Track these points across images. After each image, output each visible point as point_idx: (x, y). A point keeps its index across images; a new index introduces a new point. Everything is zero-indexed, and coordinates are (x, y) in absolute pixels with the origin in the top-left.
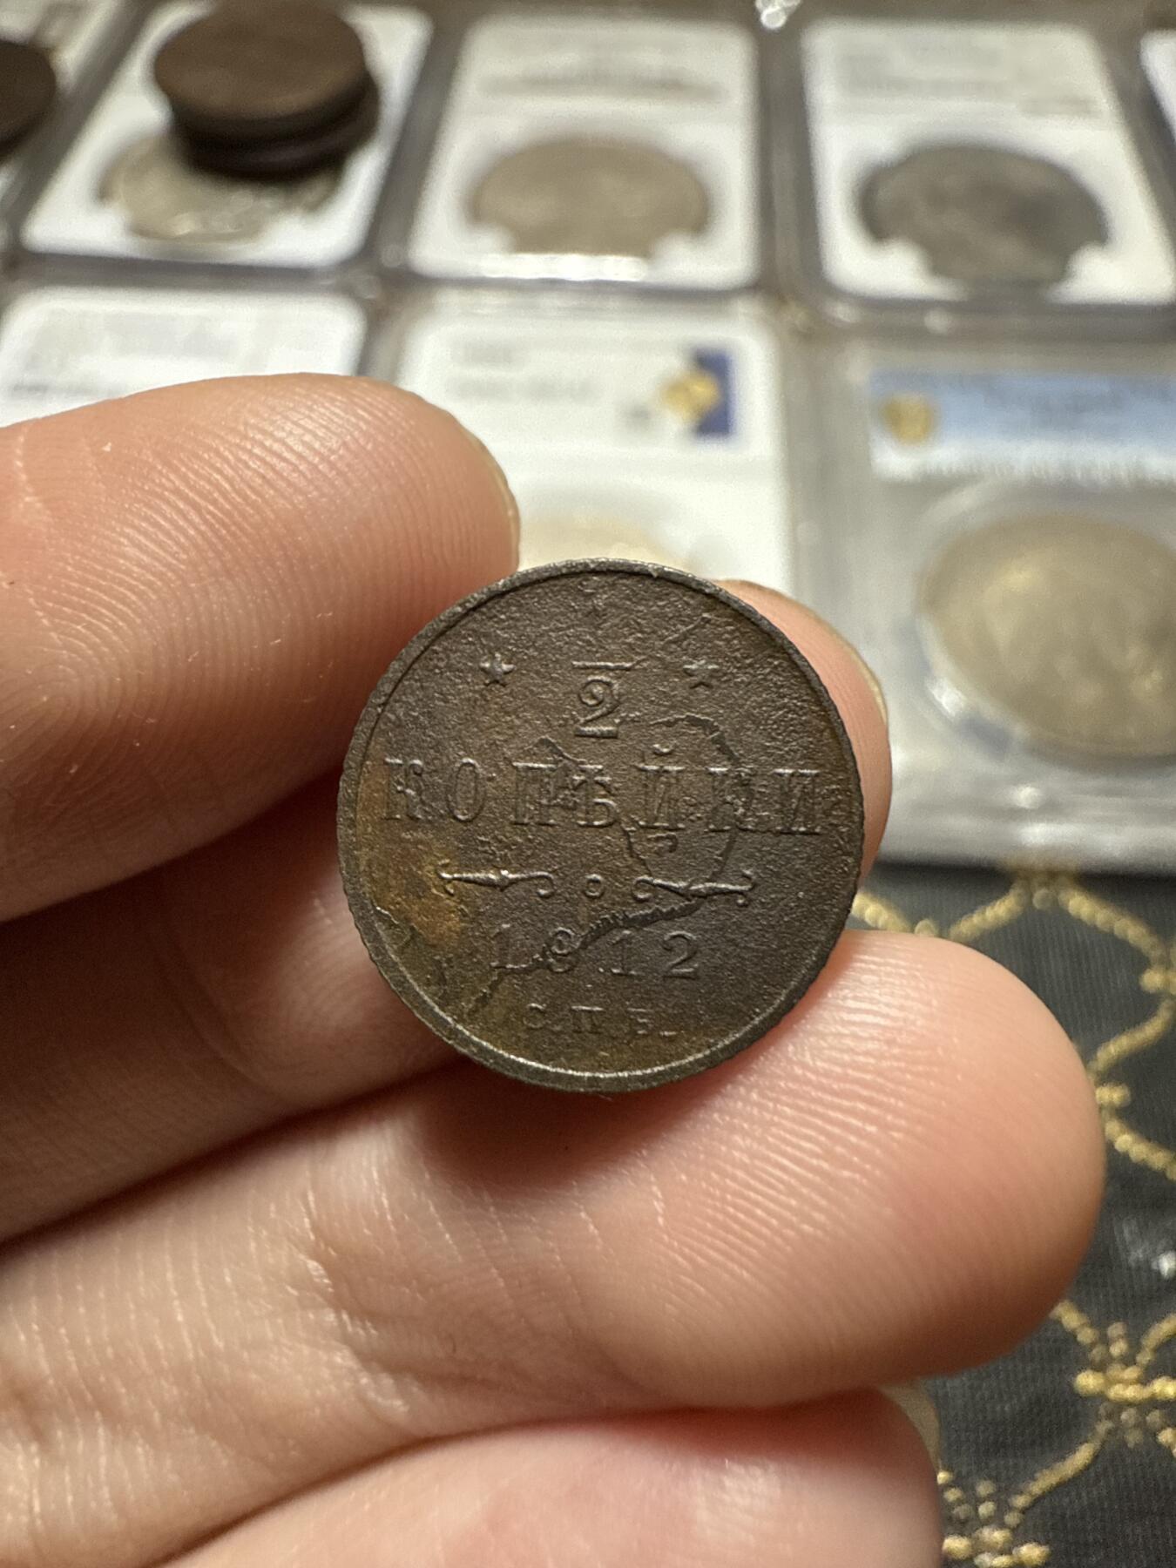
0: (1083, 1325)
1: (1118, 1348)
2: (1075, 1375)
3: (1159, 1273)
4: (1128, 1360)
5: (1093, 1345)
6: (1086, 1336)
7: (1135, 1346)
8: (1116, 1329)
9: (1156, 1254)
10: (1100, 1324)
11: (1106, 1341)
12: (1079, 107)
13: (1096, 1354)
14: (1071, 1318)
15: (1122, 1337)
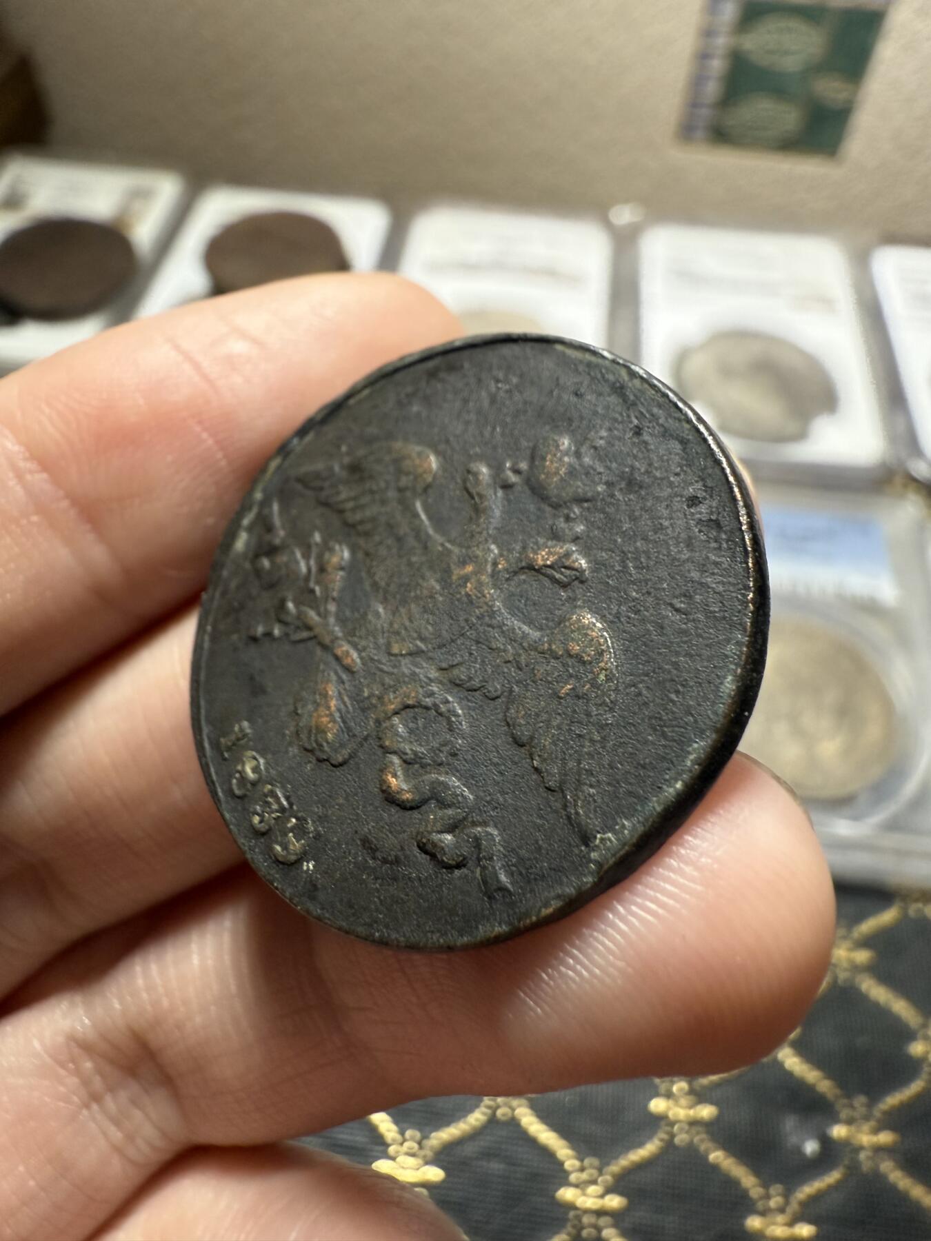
0: (754, 1186)
1: (775, 1202)
2: (745, 1217)
3: (804, 1153)
4: (782, 1210)
5: (761, 1198)
6: (756, 1192)
7: (787, 1203)
8: (776, 1189)
9: (803, 1141)
10: (766, 1185)
11: (768, 1197)
12: (827, 304)
14: (748, 1180)
15: (779, 1195)
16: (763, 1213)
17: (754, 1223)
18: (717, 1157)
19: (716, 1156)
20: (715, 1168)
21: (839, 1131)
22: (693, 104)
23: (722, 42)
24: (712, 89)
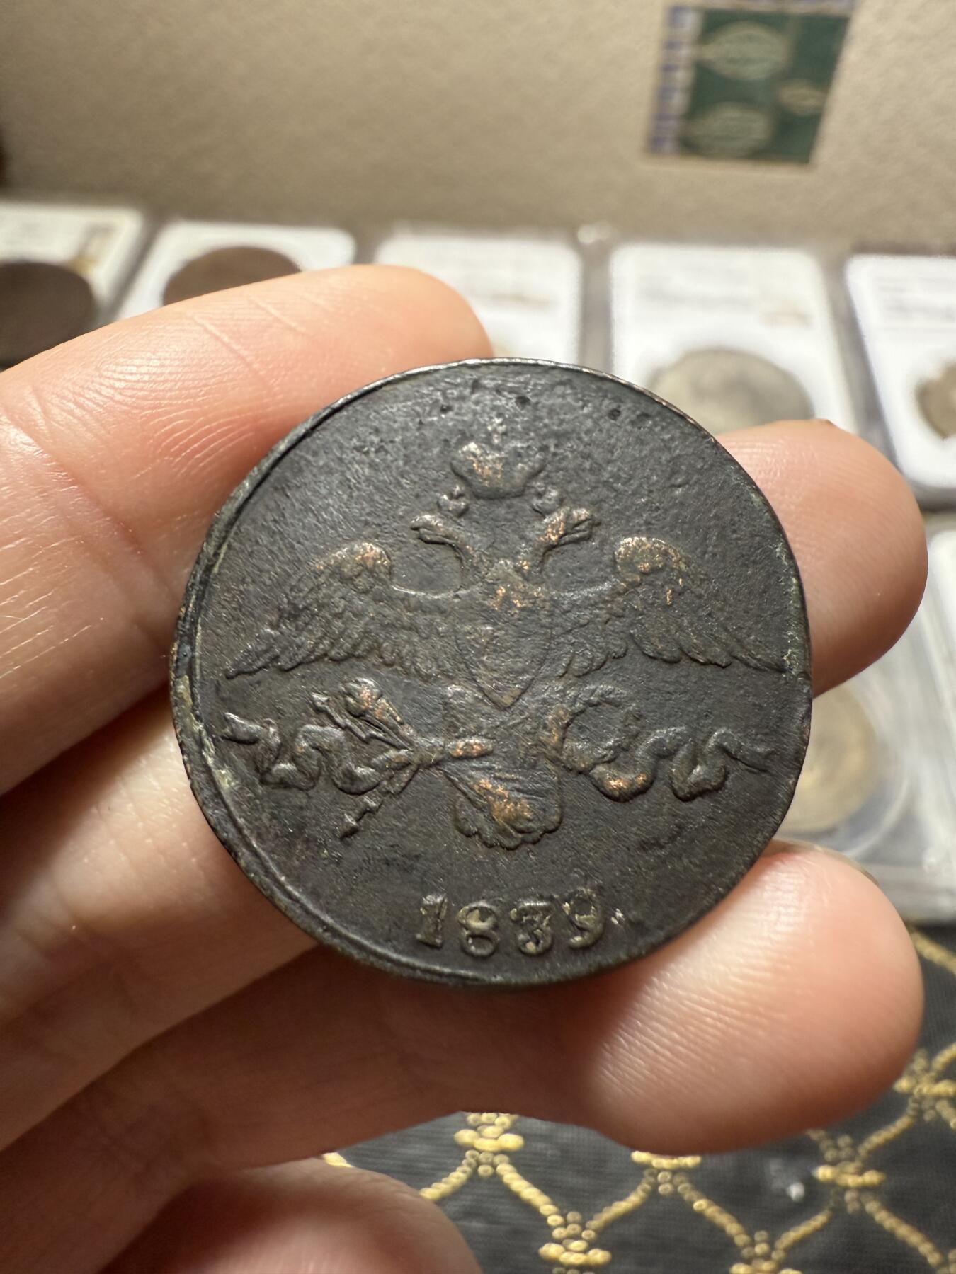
0: (739, 1234)
1: (760, 1248)
2: (731, 1265)
3: (789, 1198)
4: (767, 1257)
5: (745, 1246)
6: (741, 1239)
7: (772, 1247)
8: (761, 1235)
9: (788, 1185)
10: (750, 1233)
11: (753, 1244)
12: (802, 318)
13: (745, 1252)
14: (732, 1227)
15: (764, 1241)
16: (747, 1261)
17: (739, 1270)
19: (700, 1204)
20: (700, 1216)
21: (824, 1173)
22: (660, 116)
23: (685, 53)
24: (678, 101)
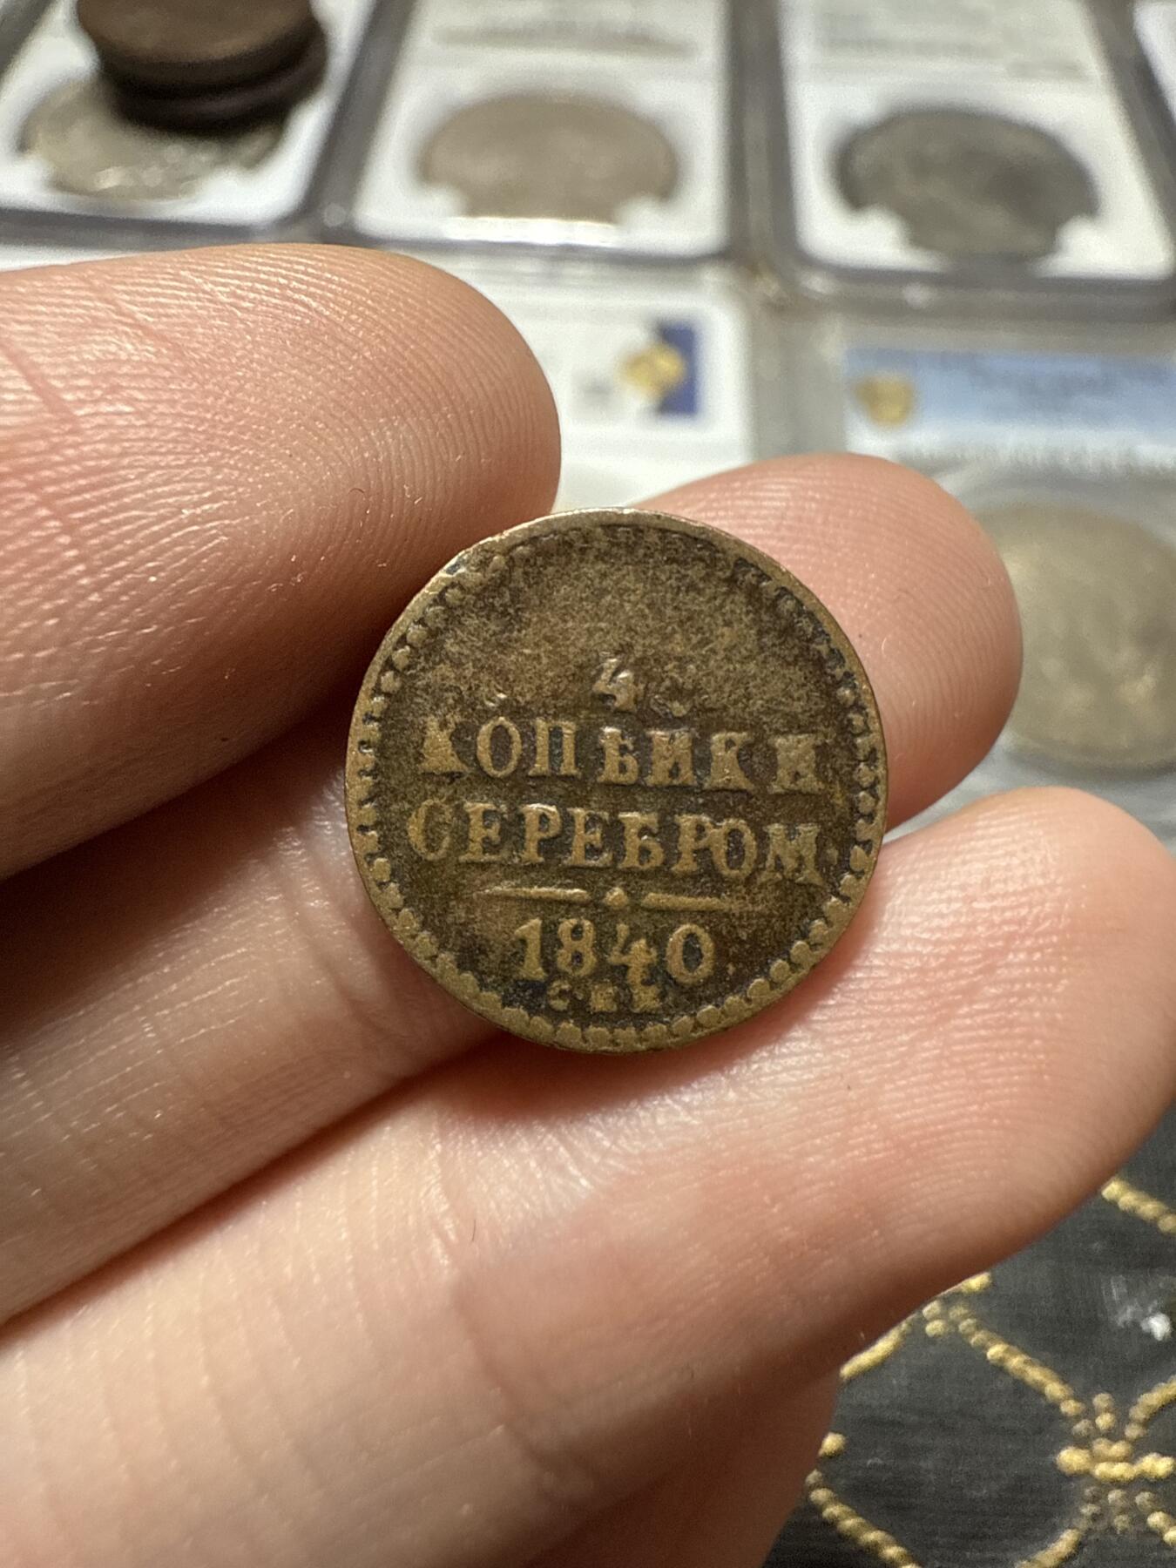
0: (1066, 1396)
1: (1104, 1421)
2: (1057, 1452)
3: (1150, 1335)
4: (1113, 1435)
5: (1078, 1418)
6: (1069, 1407)
7: (1123, 1419)
8: (1101, 1400)
9: (1146, 1316)
10: (1084, 1396)
11: (1090, 1413)
12: (1070, 71)
13: (1079, 1428)
14: (1054, 1389)
15: (1107, 1410)
16: (1083, 1443)
17: (1071, 1458)
18: (997, 1353)
19: (995, 1351)
20: (999, 1369)
